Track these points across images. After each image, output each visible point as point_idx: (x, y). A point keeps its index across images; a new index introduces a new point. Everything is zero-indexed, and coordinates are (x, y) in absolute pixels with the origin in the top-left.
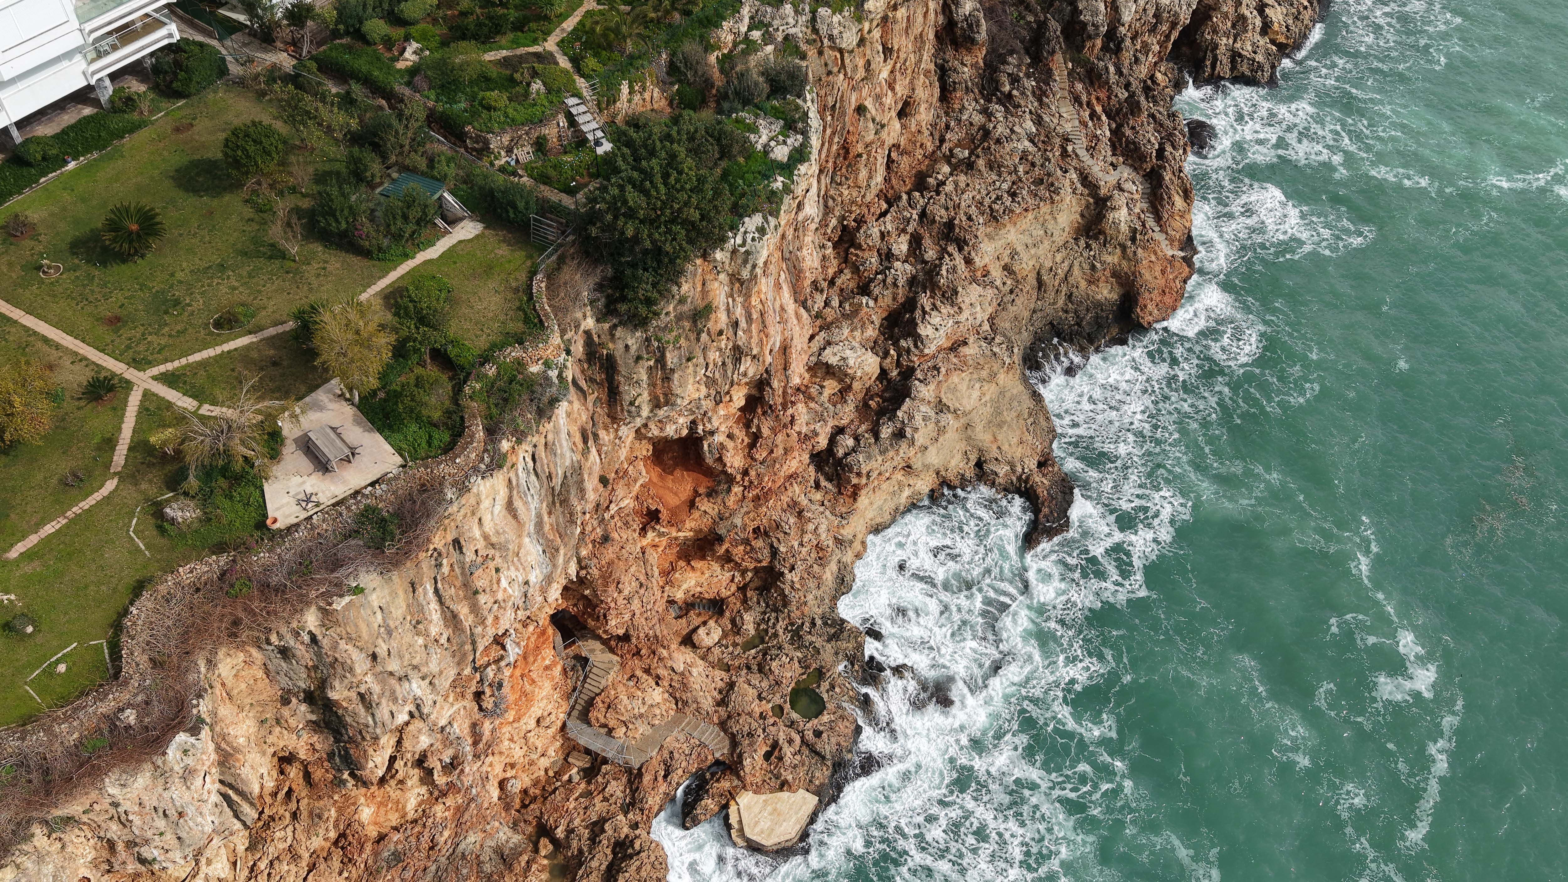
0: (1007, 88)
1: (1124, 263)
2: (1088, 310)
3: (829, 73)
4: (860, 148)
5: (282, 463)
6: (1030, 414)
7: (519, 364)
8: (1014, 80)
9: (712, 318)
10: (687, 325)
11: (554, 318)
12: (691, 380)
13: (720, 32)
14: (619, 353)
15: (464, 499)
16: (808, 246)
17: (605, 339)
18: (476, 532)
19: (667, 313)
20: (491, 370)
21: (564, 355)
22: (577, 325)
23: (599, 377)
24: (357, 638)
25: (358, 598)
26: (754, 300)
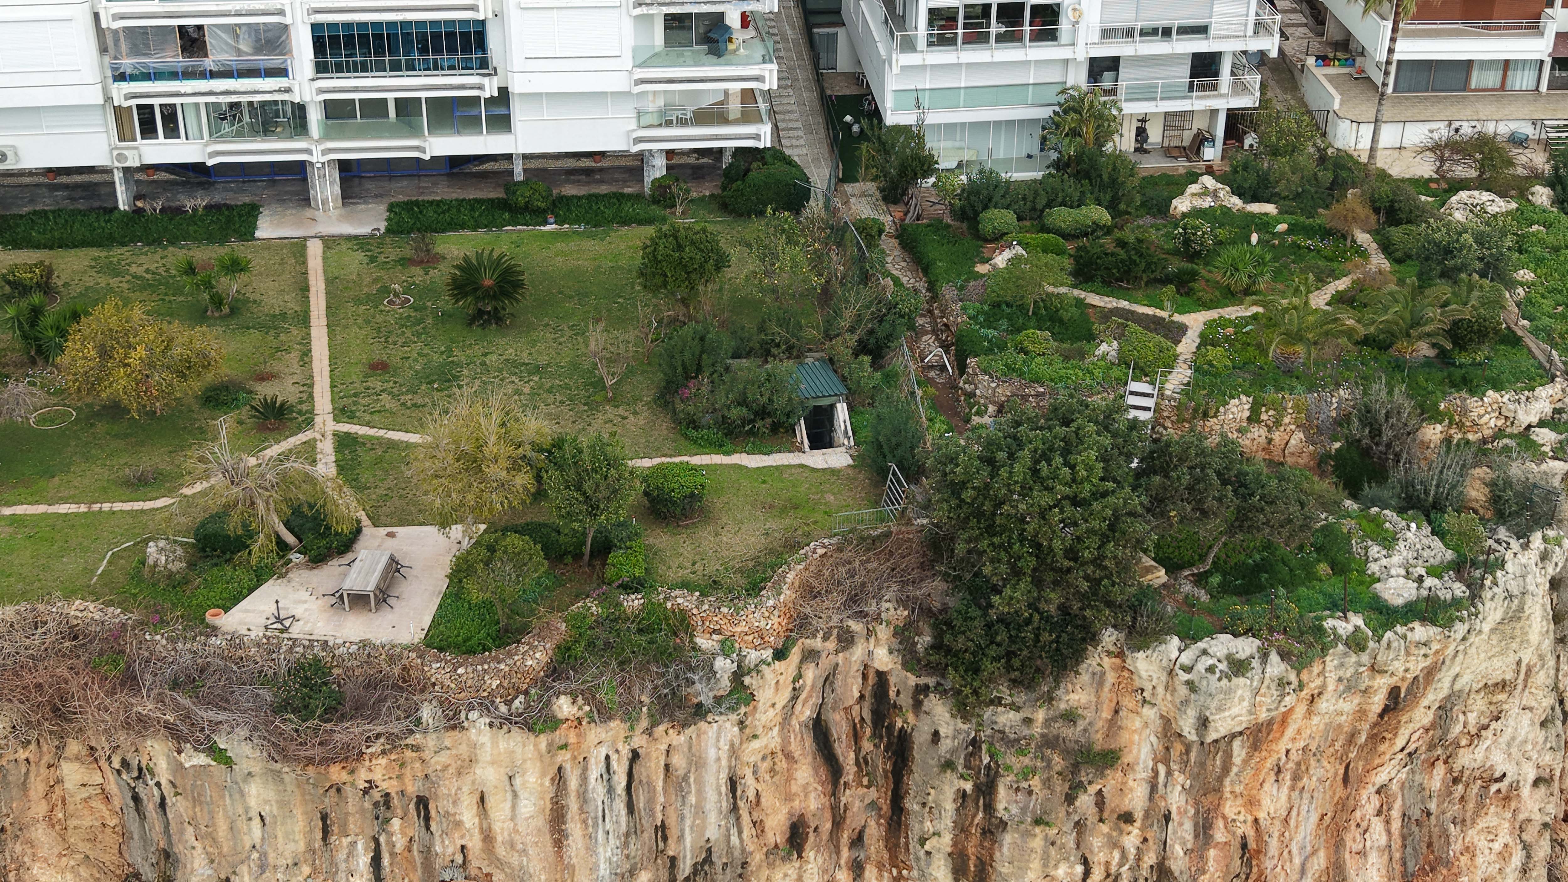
5: (316, 572)
7: (683, 620)
9: (1110, 782)
10: (1058, 762)
11: (787, 594)
12: (1036, 864)
13: (1472, 402)
14: (921, 737)
15: (450, 737)
16: (1492, 833)
17: (905, 701)
18: (468, 816)
19: (1028, 721)
20: (633, 602)
21: (768, 654)
22: (846, 640)
23: (882, 765)
24: (208, 836)
25: (218, 770)
26: (1230, 808)
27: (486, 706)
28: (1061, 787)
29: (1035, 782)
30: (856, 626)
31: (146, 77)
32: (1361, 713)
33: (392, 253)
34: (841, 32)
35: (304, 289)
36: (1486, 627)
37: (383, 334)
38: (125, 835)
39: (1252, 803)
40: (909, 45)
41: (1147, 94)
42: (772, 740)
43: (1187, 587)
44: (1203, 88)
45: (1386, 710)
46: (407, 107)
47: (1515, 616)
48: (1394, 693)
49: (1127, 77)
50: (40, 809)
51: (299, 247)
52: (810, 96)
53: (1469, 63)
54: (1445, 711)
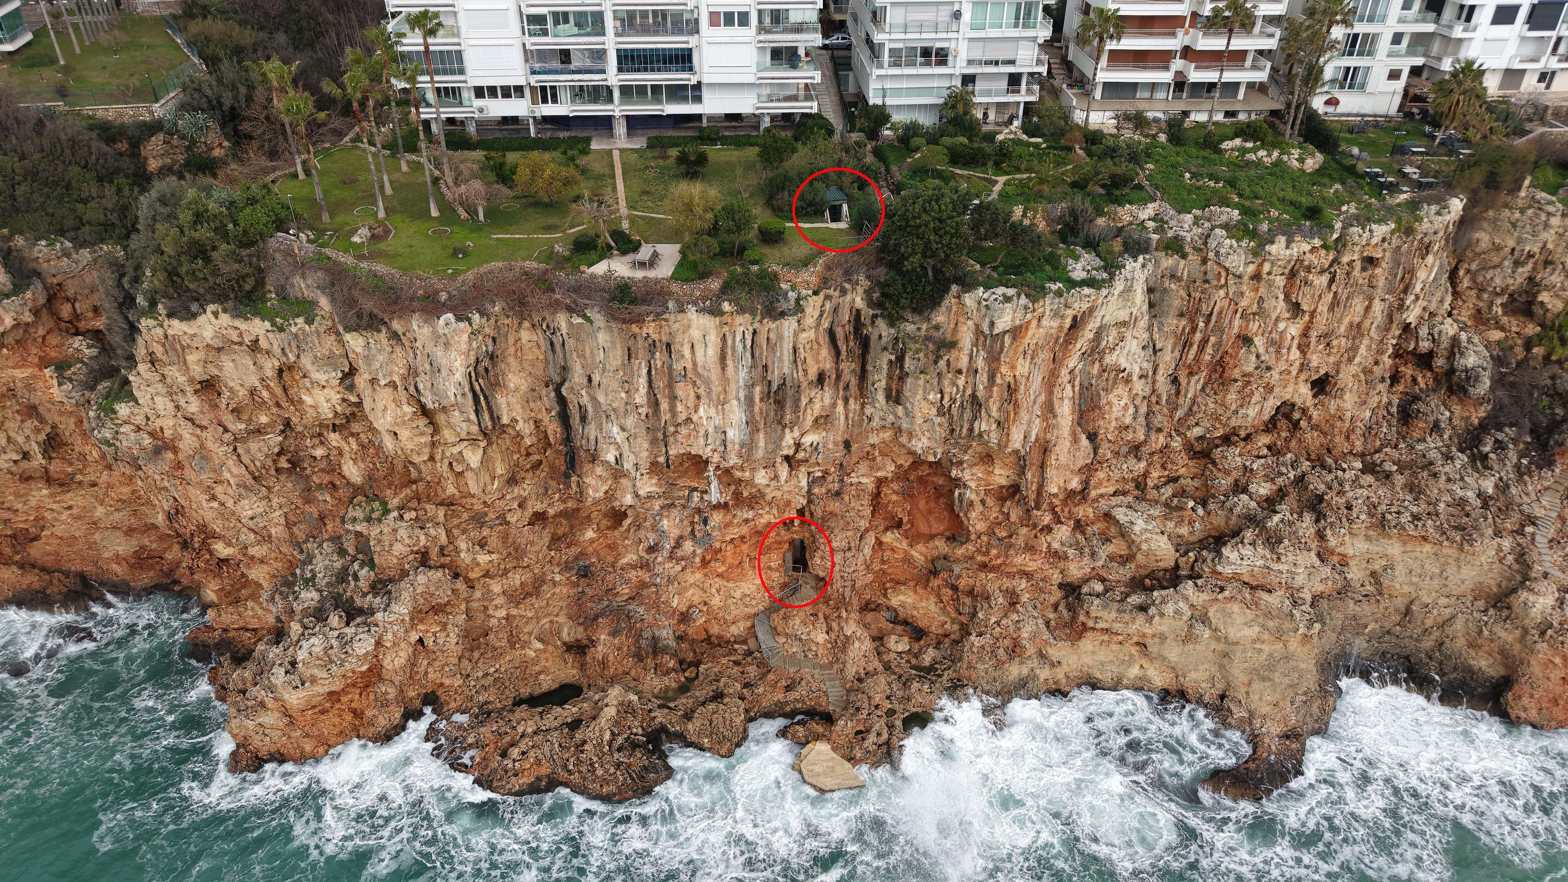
0: (1487, 449)
1: (1517, 647)
2: (1455, 669)
3: (1206, 281)
4: (1236, 373)
5: (624, 256)
6: (1305, 694)
7: (775, 276)
8: (1500, 446)
9: (954, 353)
10: (931, 346)
11: (818, 268)
12: (920, 392)
13: (1119, 209)
14: (874, 338)
15: (680, 316)
16: (1120, 398)
17: (868, 322)
18: (687, 353)
19: (919, 329)
20: (755, 268)
21: (810, 292)
22: (844, 292)
23: (858, 351)
24: (582, 356)
25: (587, 325)
26: (1004, 369)
27: (695, 304)
28: (932, 357)
29: (921, 355)
30: (848, 286)
31: (545, 73)
32: (1061, 327)
33: (649, 154)
34: (851, 74)
35: (613, 166)
36: (1116, 292)
37: (647, 181)
38: (547, 363)
39: (1013, 367)
40: (880, 66)
41: (989, 93)
42: (811, 334)
43: (988, 271)
44: (1013, 92)
45: (1072, 327)
46: (656, 89)
47: (1128, 289)
48: (1075, 318)
49: (979, 86)
50: (512, 350)
51: (609, 153)
52: (836, 99)
53: (1136, 84)
54: (1099, 334)
